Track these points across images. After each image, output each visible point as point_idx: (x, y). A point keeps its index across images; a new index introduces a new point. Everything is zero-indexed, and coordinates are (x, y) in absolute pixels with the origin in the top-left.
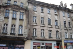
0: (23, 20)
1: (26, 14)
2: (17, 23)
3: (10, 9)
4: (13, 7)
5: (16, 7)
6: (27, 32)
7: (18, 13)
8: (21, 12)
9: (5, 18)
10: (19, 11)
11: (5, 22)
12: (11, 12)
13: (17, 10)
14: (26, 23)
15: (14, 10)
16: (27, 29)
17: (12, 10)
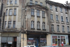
0: (45, 18)
1: (46, 12)
2: (41, 20)
3: (34, 8)
4: (37, 6)
5: (38, 6)
6: (49, 28)
7: (41, 12)
8: (43, 11)
9: (32, 16)
10: (41, 10)
11: (32, 20)
12: (36, 10)
13: (40, 9)
14: (47, 21)
15: (38, 9)
16: (48, 25)
17: (36, 9)
